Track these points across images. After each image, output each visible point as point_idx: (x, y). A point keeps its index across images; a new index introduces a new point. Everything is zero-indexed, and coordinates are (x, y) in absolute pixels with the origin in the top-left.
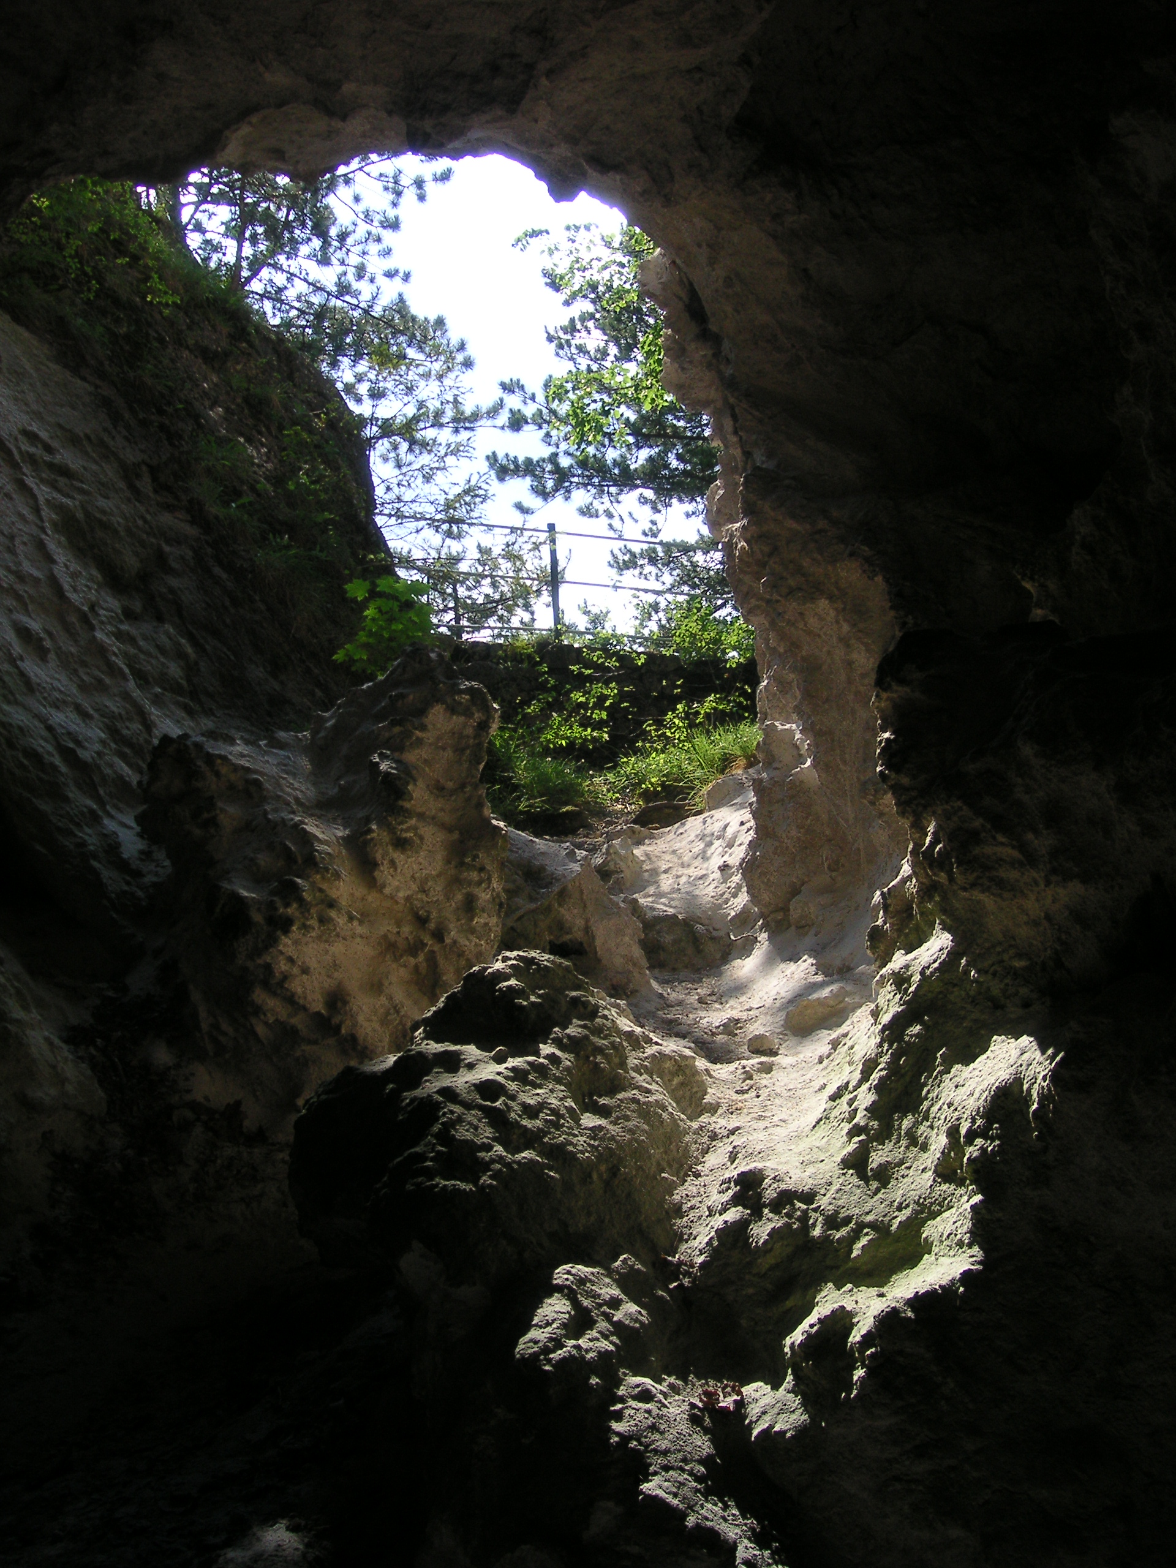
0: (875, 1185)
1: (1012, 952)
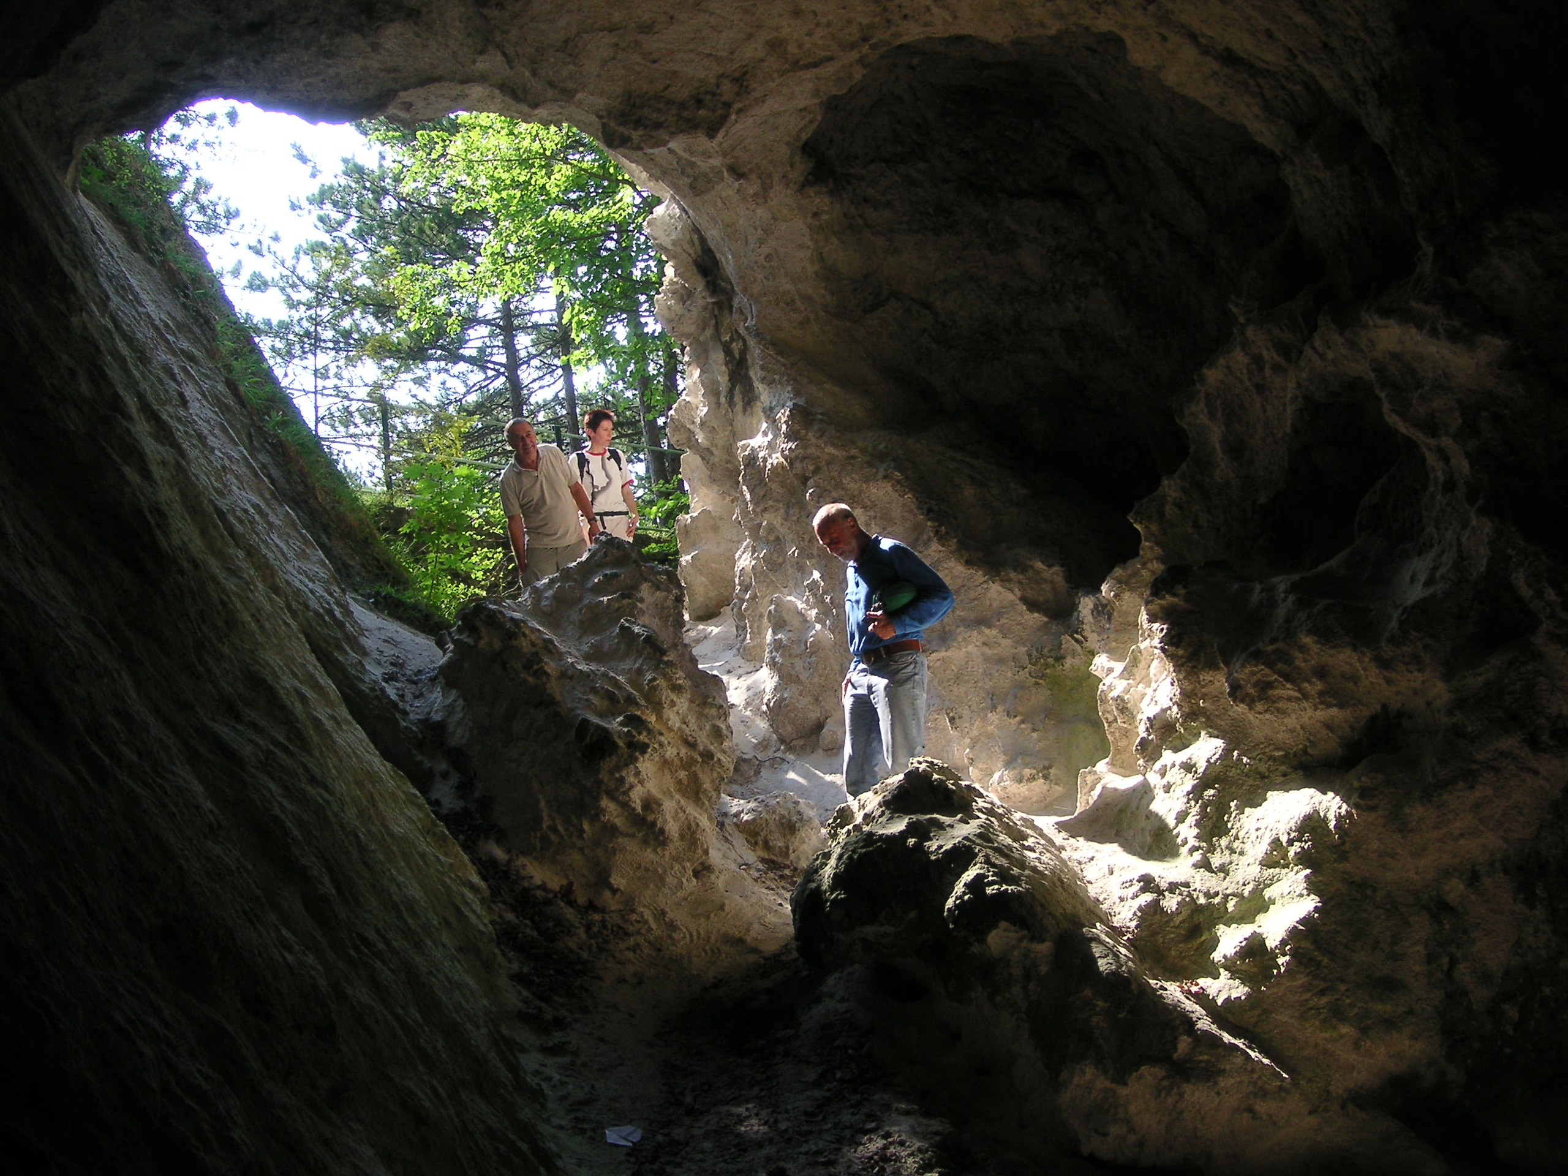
0: (1222, 875)
1: (1272, 747)
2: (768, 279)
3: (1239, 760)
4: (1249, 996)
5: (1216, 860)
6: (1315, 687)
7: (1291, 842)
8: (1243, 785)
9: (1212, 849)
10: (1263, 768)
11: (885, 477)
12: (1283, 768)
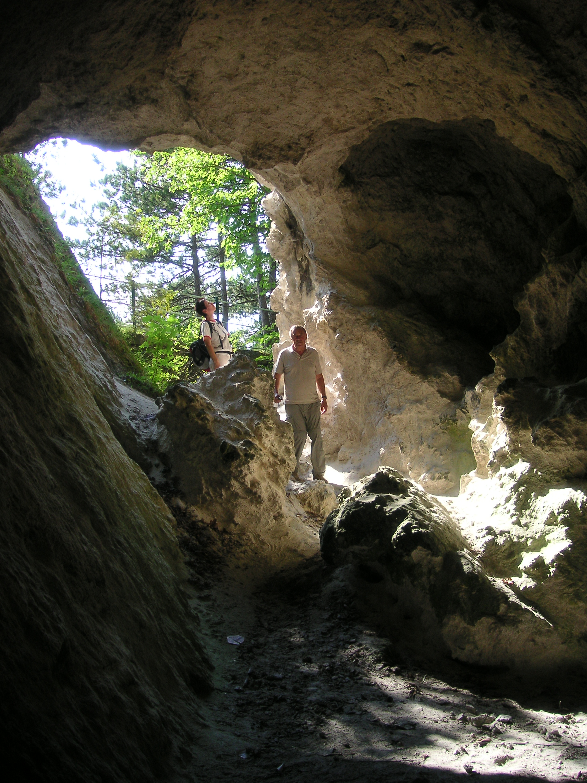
0: (526, 528)
1: (552, 468)
2: (321, 232)
3: (536, 473)
4: (535, 586)
5: (523, 521)
6: (574, 439)
7: (559, 514)
8: (538, 485)
9: (521, 515)
10: (548, 477)
11: (374, 330)
12: (557, 478)
